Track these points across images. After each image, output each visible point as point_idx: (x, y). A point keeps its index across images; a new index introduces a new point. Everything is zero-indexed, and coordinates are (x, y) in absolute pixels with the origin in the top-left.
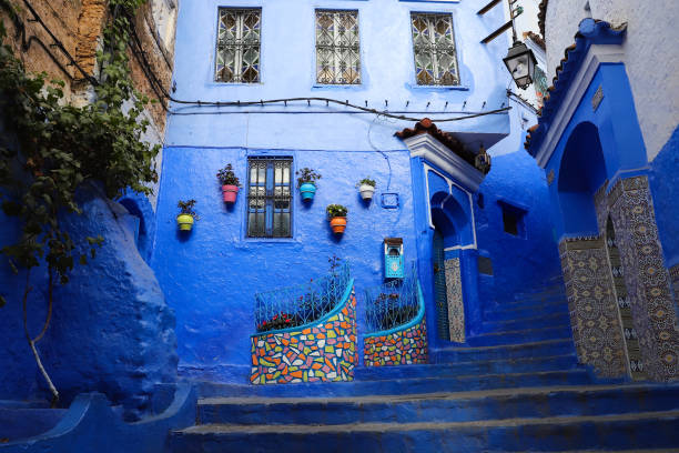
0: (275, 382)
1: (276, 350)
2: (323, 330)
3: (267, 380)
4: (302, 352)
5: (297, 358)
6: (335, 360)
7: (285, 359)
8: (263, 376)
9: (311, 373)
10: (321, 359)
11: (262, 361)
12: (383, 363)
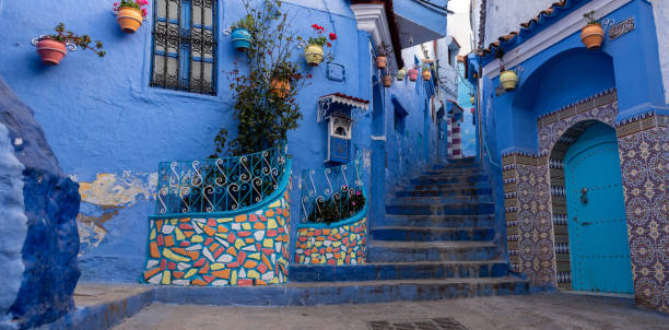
0: (187, 282)
1: (194, 239)
2: (264, 218)
3: (172, 278)
4: (232, 244)
5: (224, 253)
6: (273, 256)
7: (206, 252)
8: (167, 273)
9: (242, 273)
10: (257, 256)
11: (167, 253)
12: (323, 261)
